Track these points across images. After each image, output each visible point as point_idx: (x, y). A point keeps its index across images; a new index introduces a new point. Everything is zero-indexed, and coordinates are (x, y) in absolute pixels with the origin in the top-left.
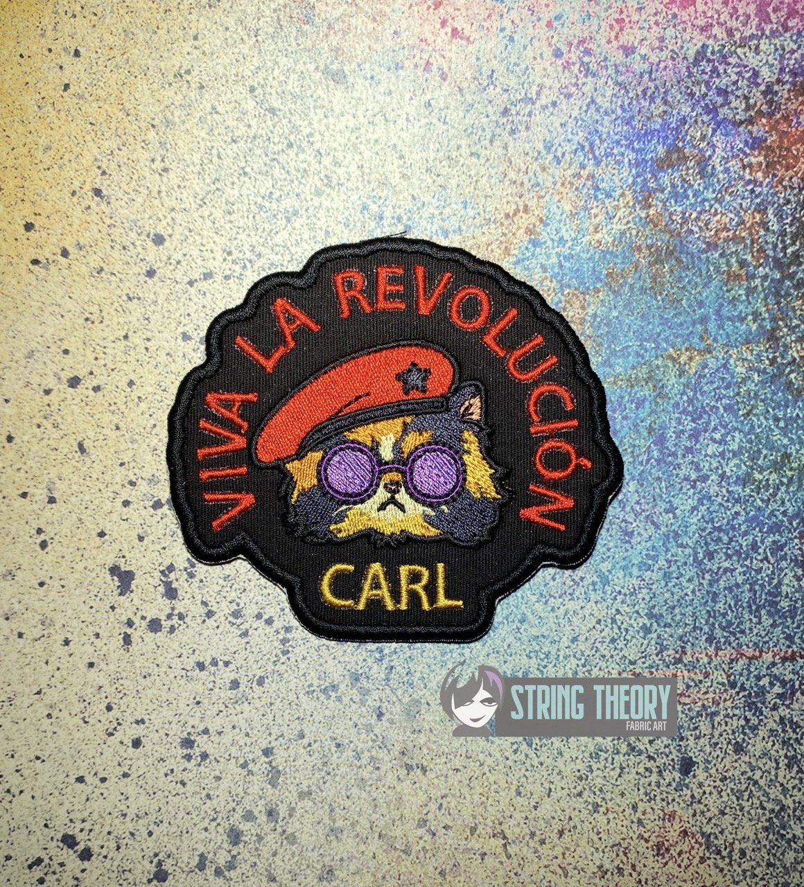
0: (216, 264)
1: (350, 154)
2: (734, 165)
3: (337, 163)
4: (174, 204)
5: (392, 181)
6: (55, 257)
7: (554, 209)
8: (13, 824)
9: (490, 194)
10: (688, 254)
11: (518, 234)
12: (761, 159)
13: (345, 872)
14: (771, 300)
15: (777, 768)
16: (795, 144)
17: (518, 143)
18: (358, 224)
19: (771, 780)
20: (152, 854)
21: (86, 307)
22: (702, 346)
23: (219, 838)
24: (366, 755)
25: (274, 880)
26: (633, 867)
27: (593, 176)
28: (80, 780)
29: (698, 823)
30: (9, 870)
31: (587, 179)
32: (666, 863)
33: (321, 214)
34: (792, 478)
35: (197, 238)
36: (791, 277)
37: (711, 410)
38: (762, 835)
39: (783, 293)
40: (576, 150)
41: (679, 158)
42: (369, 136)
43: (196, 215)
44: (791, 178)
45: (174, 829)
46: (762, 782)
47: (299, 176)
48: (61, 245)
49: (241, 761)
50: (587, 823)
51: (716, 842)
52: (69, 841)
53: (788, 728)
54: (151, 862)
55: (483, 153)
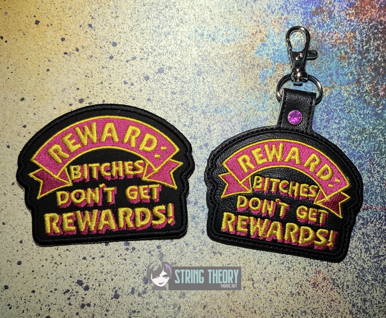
0: (137, 54)
1: (190, 10)
2: (343, 14)
3: (185, 14)
4: (120, 30)
5: (207, 21)
6: (73, 52)
7: (271, 31)
8: (58, 276)
9: (246, 25)
10: (324, 49)
11: (257, 41)
12: (354, 11)
13: (190, 295)
14: (358, 67)
15: (361, 253)
16: (367, 5)
17: (257, 5)
18: (194, 38)
19: (359, 258)
20: (113, 288)
21: (86, 71)
22: (331, 85)
23: (140, 281)
24: (198, 248)
25: (161, 298)
26: (304, 292)
27: (287, 19)
28: (84, 258)
29: (330, 275)
30: (56, 295)
31: (285, 20)
32: (317, 291)
33: (179, 33)
34: (366, 138)
35: (130, 43)
36: (366, 58)
37: (334, 111)
38: (355, 279)
39: (362, 64)
40: (280, 8)
41: (321, 11)
42: (198, 3)
43: (129, 34)
44: (365, 19)
45: (122, 278)
46: (355, 258)
47: (170, 19)
48: (76, 47)
49: (148, 251)
50: (285, 275)
51: (337, 282)
52: (80, 283)
53: (365, 237)
54: (113, 291)
55: (243, 9)
